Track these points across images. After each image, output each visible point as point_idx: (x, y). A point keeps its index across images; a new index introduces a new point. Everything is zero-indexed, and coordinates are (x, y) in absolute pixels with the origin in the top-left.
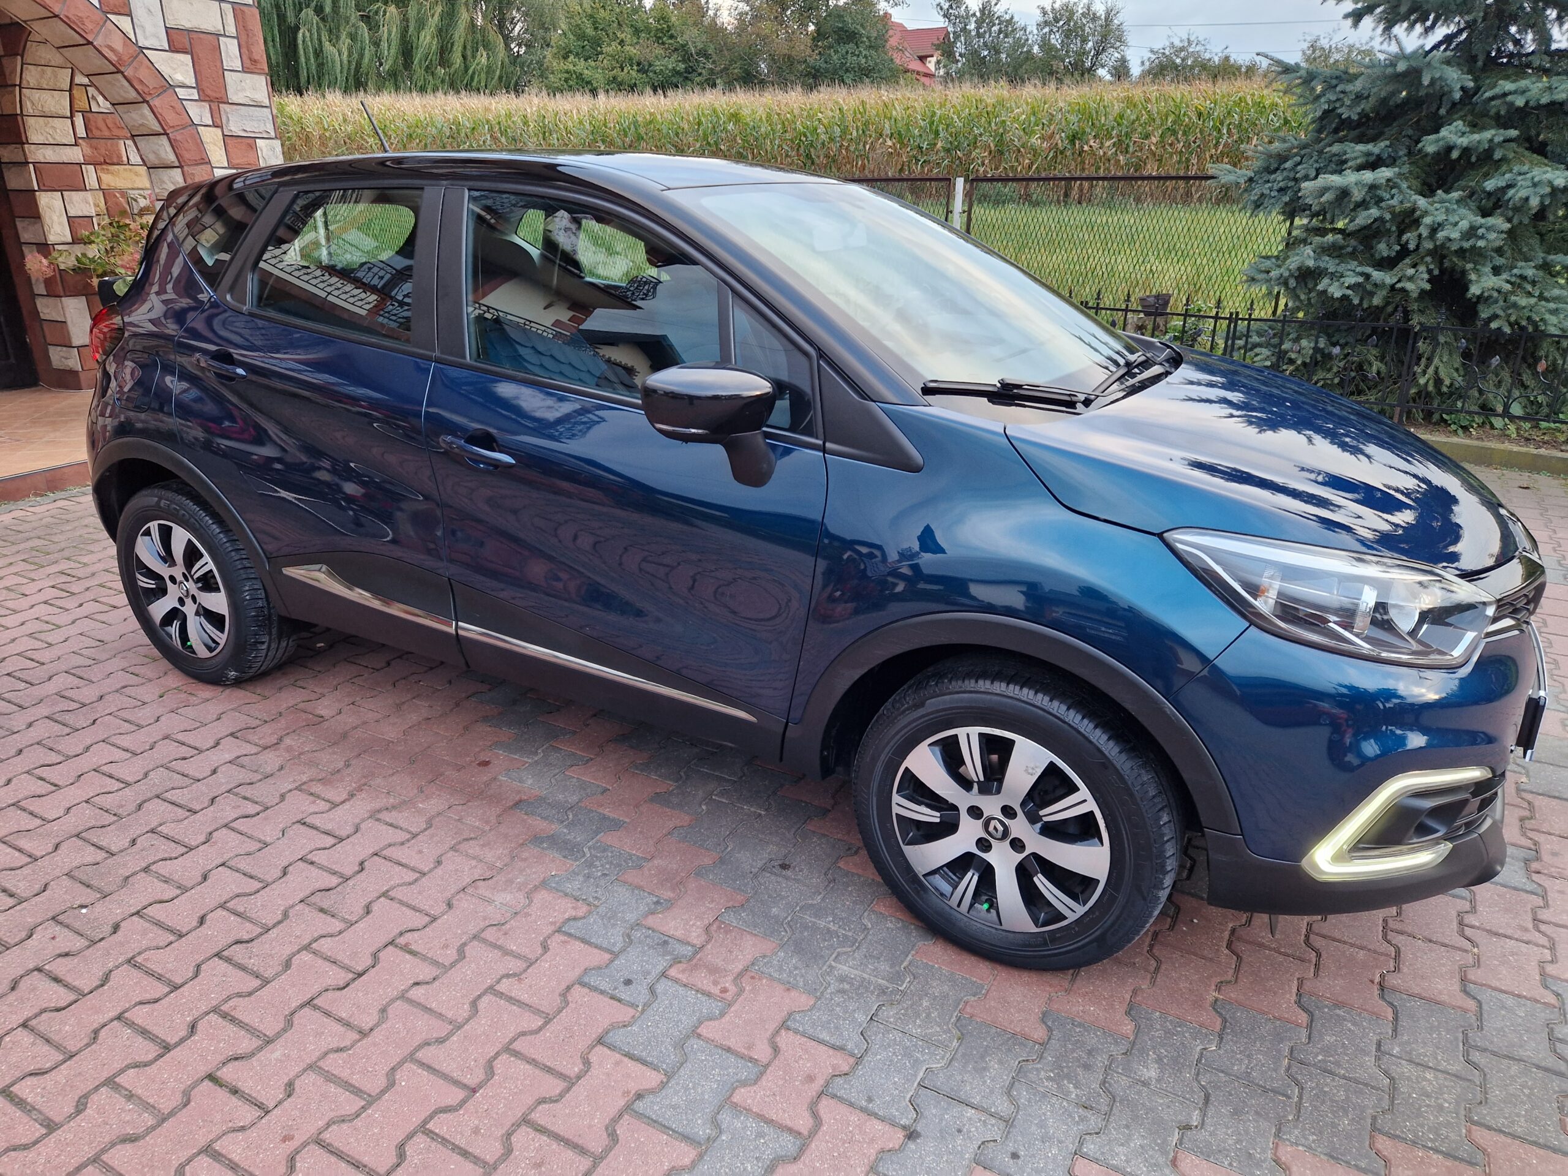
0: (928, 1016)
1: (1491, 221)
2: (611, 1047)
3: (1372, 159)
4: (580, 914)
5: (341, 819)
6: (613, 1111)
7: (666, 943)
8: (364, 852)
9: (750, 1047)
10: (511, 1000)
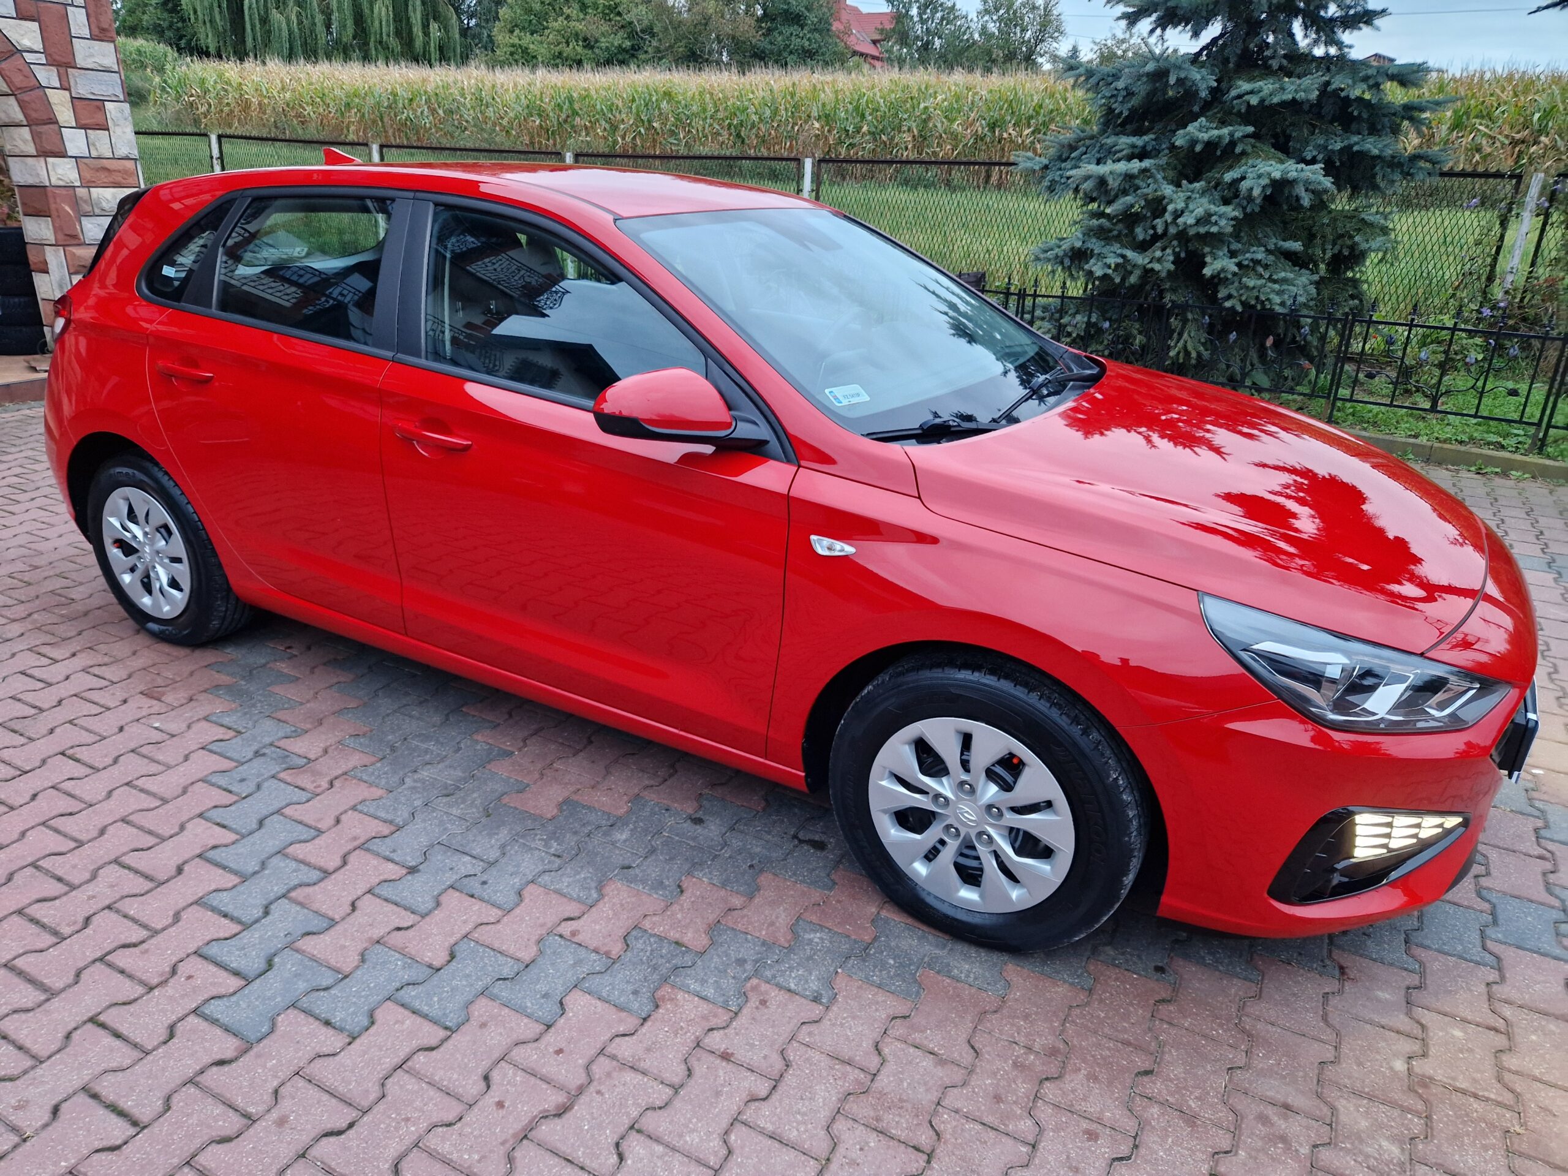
0: (473, 802)
1: (1223, 209)
2: (206, 819)
3: (1137, 151)
4: (227, 737)
5: (55, 673)
6: (187, 856)
7: (287, 756)
8: (64, 693)
9: (319, 820)
10: (142, 790)
